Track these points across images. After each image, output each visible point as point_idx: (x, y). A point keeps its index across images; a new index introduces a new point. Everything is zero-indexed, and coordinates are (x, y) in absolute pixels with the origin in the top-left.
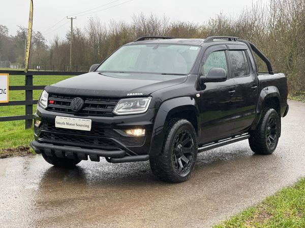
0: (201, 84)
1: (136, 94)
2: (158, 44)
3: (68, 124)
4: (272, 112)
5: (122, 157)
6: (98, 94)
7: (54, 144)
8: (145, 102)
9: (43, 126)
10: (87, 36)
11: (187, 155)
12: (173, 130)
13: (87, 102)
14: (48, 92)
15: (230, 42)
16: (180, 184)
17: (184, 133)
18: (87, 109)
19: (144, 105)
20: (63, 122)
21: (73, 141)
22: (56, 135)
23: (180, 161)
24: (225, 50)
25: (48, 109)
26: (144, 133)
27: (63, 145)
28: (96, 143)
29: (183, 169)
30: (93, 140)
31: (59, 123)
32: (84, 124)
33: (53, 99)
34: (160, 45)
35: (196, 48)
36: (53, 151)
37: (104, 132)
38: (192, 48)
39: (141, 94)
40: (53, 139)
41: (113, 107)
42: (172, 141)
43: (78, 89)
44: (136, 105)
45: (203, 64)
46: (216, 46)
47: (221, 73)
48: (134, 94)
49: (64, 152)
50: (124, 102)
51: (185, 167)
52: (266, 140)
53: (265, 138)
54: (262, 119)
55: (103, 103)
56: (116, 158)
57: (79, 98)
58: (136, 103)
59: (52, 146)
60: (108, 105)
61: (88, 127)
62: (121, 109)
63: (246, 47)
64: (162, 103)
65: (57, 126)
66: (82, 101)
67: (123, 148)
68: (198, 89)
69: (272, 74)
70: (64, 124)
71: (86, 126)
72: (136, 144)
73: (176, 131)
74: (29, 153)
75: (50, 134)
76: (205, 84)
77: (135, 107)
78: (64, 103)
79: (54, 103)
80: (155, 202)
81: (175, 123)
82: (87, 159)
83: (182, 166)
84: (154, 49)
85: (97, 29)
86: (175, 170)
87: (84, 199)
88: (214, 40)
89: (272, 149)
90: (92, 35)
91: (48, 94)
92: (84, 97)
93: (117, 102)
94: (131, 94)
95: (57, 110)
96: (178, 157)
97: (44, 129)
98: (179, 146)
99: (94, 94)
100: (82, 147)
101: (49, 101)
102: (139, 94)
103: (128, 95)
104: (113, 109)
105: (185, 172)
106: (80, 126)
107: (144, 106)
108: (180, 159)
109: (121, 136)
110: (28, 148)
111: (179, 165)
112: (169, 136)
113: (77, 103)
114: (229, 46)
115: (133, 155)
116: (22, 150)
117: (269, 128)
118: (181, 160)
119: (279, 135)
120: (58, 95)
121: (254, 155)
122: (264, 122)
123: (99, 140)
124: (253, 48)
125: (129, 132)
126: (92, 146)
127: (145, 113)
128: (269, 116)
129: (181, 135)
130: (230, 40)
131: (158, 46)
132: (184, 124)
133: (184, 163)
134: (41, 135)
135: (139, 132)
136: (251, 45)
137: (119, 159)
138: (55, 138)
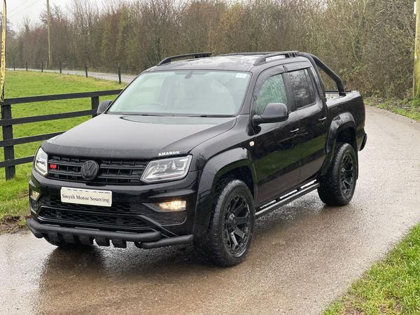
0: (254, 127)
1: (171, 153)
2: (192, 70)
3: (78, 197)
4: (347, 148)
5: (158, 240)
6: (118, 155)
7: (62, 225)
8: (183, 162)
9: (43, 200)
10: (71, 18)
11: (241, 227)
12: (222, 197)
13: (103, 166)
14: (47, 153)
15: (288, 60)
16: (234, 267)
17: (237, 198)
18: (104, 176)
19: (182, 167)
20: (72, 194)
21: (87, 220)
22: (63, 213)
23: (234, 236)
24: (281, 74)
25: (49, 176)
26: (184, 206)
27: (73, 226)
28: (119, 222)
29: (237, 247)
30: (115, 218)
31: (66, 197)
32: (101, 197)
33: (55, 163)
34: (195, 72)
35: (245, 76)
36: (60, 234)
37: (130, 207)
38: (239, 75)
39: (178, 153)
40: (59, 218)
41: (140, 172)
42: (222, 211)
43: (90, 149)
44: (171, 167)
45: (255, 98)
46: (270, 70)
47: (280, 110)
48: (167, 154)
49: (76, 236)
50: (156, 164)
51: (239, 244)
52: (341, 187)
53: (339, 185)
54: (334, 159)
56: (149, 242)
57: (93, 162)
58: (171, 165)
59: (59, 229)
60: (133, 170)
61: (108, 201)
62: (151, 174)
63: (309, 64)
64: (205, 162)
65: (63, 200)
66: (96, 166)
67: (158, 229)
68: (250, 134)
69: (344, 95)
70: (74, 197)
71: (105, 200)
72: (175, 221)
73: (227, 197)
74: (21, 227)
75: (54, 211)
76: (260, 125)
77: (169, 170)
78: (71, 168)
79: (56, 169)
80: (207, 303)
81: (224, 187)
82: (108, 245)
83: (236, 243)
84: (186, 78)
85: (84, 7)
86: (228, 251)
87: (110, 304)
88: (267, 60)
89: (348, 197)
90: (78, 16)
91: (47, 155)
92: (99, 160)
93: (146, 165)
94: (164, 154)
95: (62, 177)
96: (230, 232)
97: (45, 204)
98: (232, 216)
99: (112, 155)
100: (102, 229)
101: (49, 165)
102: (174, 153)
103: (160, 155)
104: (140, 175)
105: (240, 250)
106: (96, 200)
107: (183, 169)
108: (232, 233)
109: (154, 212)
110: (18, 218)
111: (232, 243)
112: (218, 206)
113: (90, 168)
114: (287, 66)
115: (172, 236)
116: (8, 220)
117: (343, 170)
118: (235, 234)
119: (356, 177)
120: (62, 157)
121: (325, 207)
122: (336, 163)
123: (124, 219)
124: (318, 63)
125: (165, 206)
126: (115, 227)
127: (184, 178)
128: (343, 155)
129: (232, 202)
130: (287, 56)
131: (191, 73)
132: (237, 187)
133: (238, 237)
134: (42, 212)
135: (177, 205)
136: (315, 59)
137: (153, 244)
138: (62, 217)
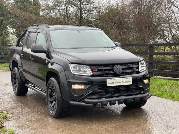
3: (116, 83)
7: (106, 98)
18: (123, 71)
30: (132, 90)
31: (110, 83)
32: (127, 81)
40: (104, 95)
55: (131, 66)
57: (119, 66)
65: (108, 85)
66: (121, 67)
75: (101, 92)
79: (97, 71)
100: (127, 96)
106: (125, 82)
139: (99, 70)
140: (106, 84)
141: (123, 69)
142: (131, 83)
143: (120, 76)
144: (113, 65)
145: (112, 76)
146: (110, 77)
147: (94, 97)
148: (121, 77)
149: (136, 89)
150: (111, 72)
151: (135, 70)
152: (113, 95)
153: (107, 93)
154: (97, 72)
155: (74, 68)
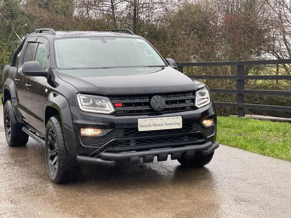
3: (155, 125)
7: (138, 150)
14: (108, 97)
31: (144, 126)
32: (174, 122)
37: (192, 126)
40: (133, 145)
55: (182, 98)
57: (160, 97)
65: (140, 129)
70: (150, 126)
71: (177, 124)
75: (128, 141)
79: (123, 106)
106: (170, 124)
138: (136, 144)
139: (127, 105)
140: (137, 128)
141: (167, 102)
142: (180, 126)
143: (161, 114)
144: (150, 96)
145: (148, 115)
146: (146, 116)
147: (117, 149)
148: (164, 115)
149: (190, 135)
150: (147, 108)
151: (188, 104)
152: (150, 146)
153: (138, 142)
154: (121, 108)
155: (85, 101)
